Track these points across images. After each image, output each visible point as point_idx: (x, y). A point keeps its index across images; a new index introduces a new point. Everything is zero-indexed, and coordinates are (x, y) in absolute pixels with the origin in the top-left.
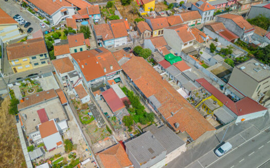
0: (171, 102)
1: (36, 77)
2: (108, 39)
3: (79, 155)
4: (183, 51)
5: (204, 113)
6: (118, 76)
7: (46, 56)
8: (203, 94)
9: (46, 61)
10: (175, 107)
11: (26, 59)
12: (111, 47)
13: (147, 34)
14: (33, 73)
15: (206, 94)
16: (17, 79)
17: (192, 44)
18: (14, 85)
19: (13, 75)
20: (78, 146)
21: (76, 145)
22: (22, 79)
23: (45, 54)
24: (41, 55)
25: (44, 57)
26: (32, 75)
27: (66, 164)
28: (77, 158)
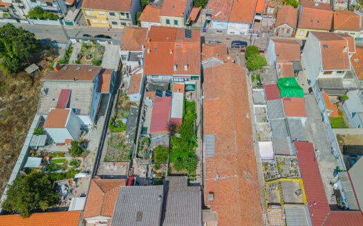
0: (228, 158)
1: (104, 41)
2: (219, 19)
3: (84, 166)
4: (319, 82)
5: (276, 197)
6: (193, 82)
7: (128, 17)
8: (292, 169)
9: (127, 22)
10: (228, 168)
11: (102, 13)
12: (221, 32)
13: (286, 30)
14: (105, 34)
15: (296, 172)
16: (84, 35)
17: (342, 76)
18: (78, 41)
19: (86, 27)
20: (90, 155)
21: (89, 152)
22: (88, 38)
23: (127, 14)
24: (122, 14)
25: (125, 17)
26: (101, 36)
27: (64, 170)
28: (79, 169)
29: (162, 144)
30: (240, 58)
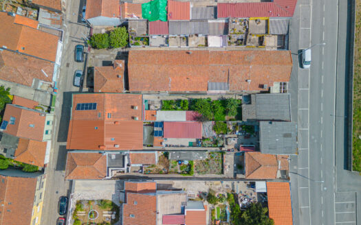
20: (213, 188)
21: (210, 190)
27: (226, 206)
28: (226, 194)
29: (211, 128)
30: (98, 54)
